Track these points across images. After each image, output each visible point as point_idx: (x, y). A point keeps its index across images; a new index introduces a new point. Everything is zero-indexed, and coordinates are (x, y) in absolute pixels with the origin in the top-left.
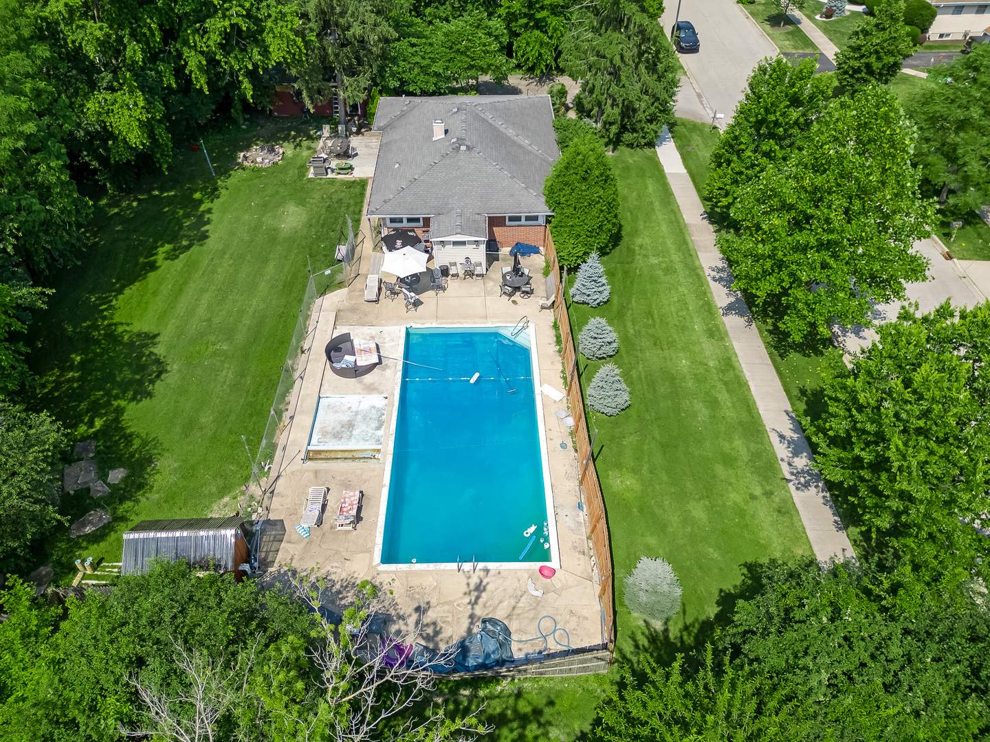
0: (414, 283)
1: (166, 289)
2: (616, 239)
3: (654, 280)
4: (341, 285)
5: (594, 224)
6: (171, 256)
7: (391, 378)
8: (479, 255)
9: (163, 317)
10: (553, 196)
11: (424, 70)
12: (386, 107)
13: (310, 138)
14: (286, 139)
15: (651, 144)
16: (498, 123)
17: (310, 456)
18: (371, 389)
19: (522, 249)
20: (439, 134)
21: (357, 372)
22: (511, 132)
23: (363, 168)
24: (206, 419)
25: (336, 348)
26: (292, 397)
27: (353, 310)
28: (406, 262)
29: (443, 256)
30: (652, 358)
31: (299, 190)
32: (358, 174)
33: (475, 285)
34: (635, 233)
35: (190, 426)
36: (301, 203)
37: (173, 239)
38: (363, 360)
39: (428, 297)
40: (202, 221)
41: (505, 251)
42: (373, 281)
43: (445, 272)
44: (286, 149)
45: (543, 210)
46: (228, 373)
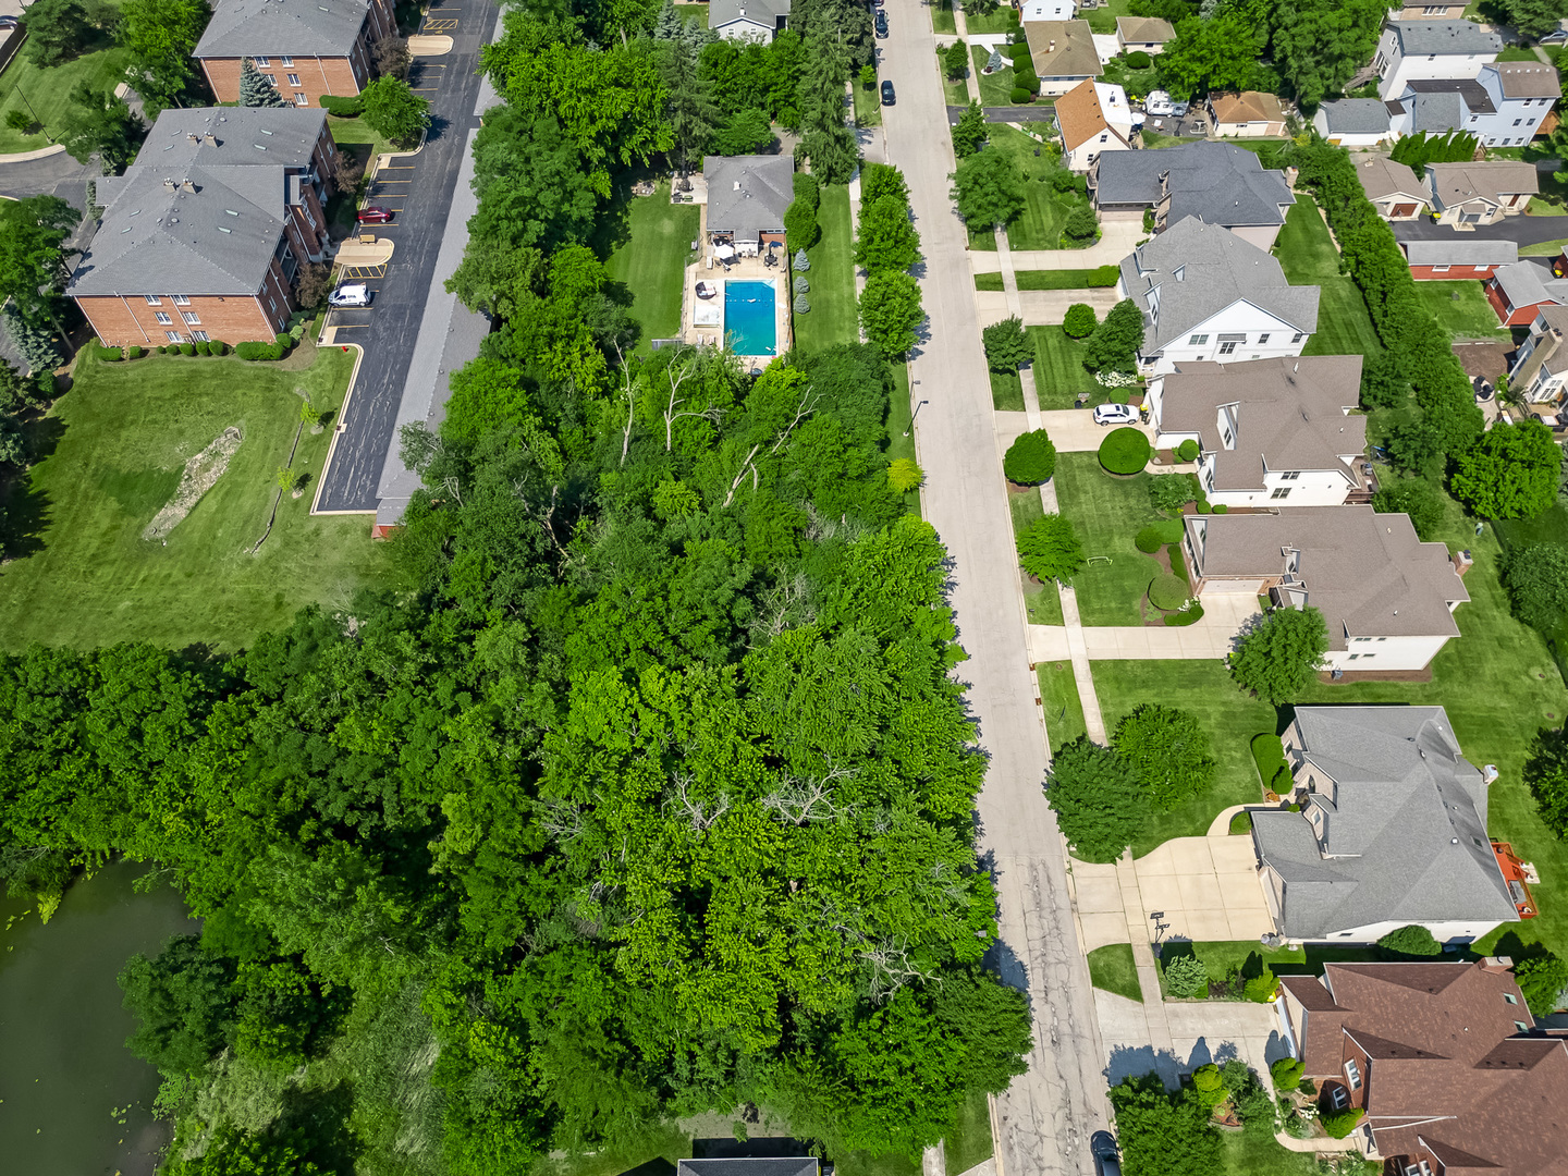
0: (728, 261)
1: (622, 262)
2: (817, 239)
3: (831, 259)
4: (695, 261)
5: (804, 235)
6: (619, 247)
7: (720, 300)
8: (755, 248)
9: (625, 274)
10: (787, 222)
11: (729, 145)
12: (709, 162)
13: (667, 177)
14: (654, 178)
15: (846, 183)
16: (764, 180)
17: (696, 326)
18: (713, 304)
19: (775, 244)
20: (737, 187)
21: (707, 297)
22: (770, 185)
23: (699, 197)
24: (654, 313)
25: (700, 287)
26: (685, 306)
27: (702, 272)
28: (725, 251)
29: (739, 248)
30: (823, 293)
31: (667, 211)
32: (696, 201)
33: (753, 262)
34: (828, 235)
35: (650, 316)
36: (670, 218)
37: (616, 238)
38: (710, 293)
39: (733, 266)
40: (626, 230)
41: (766, 245)
42: (709, 260)
43: (740, 255)
44: (656, 184)
45: (783, 229)
46: (659, 298)
